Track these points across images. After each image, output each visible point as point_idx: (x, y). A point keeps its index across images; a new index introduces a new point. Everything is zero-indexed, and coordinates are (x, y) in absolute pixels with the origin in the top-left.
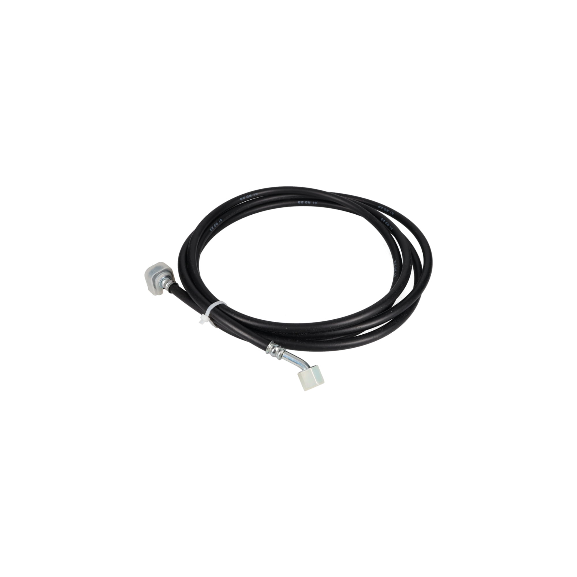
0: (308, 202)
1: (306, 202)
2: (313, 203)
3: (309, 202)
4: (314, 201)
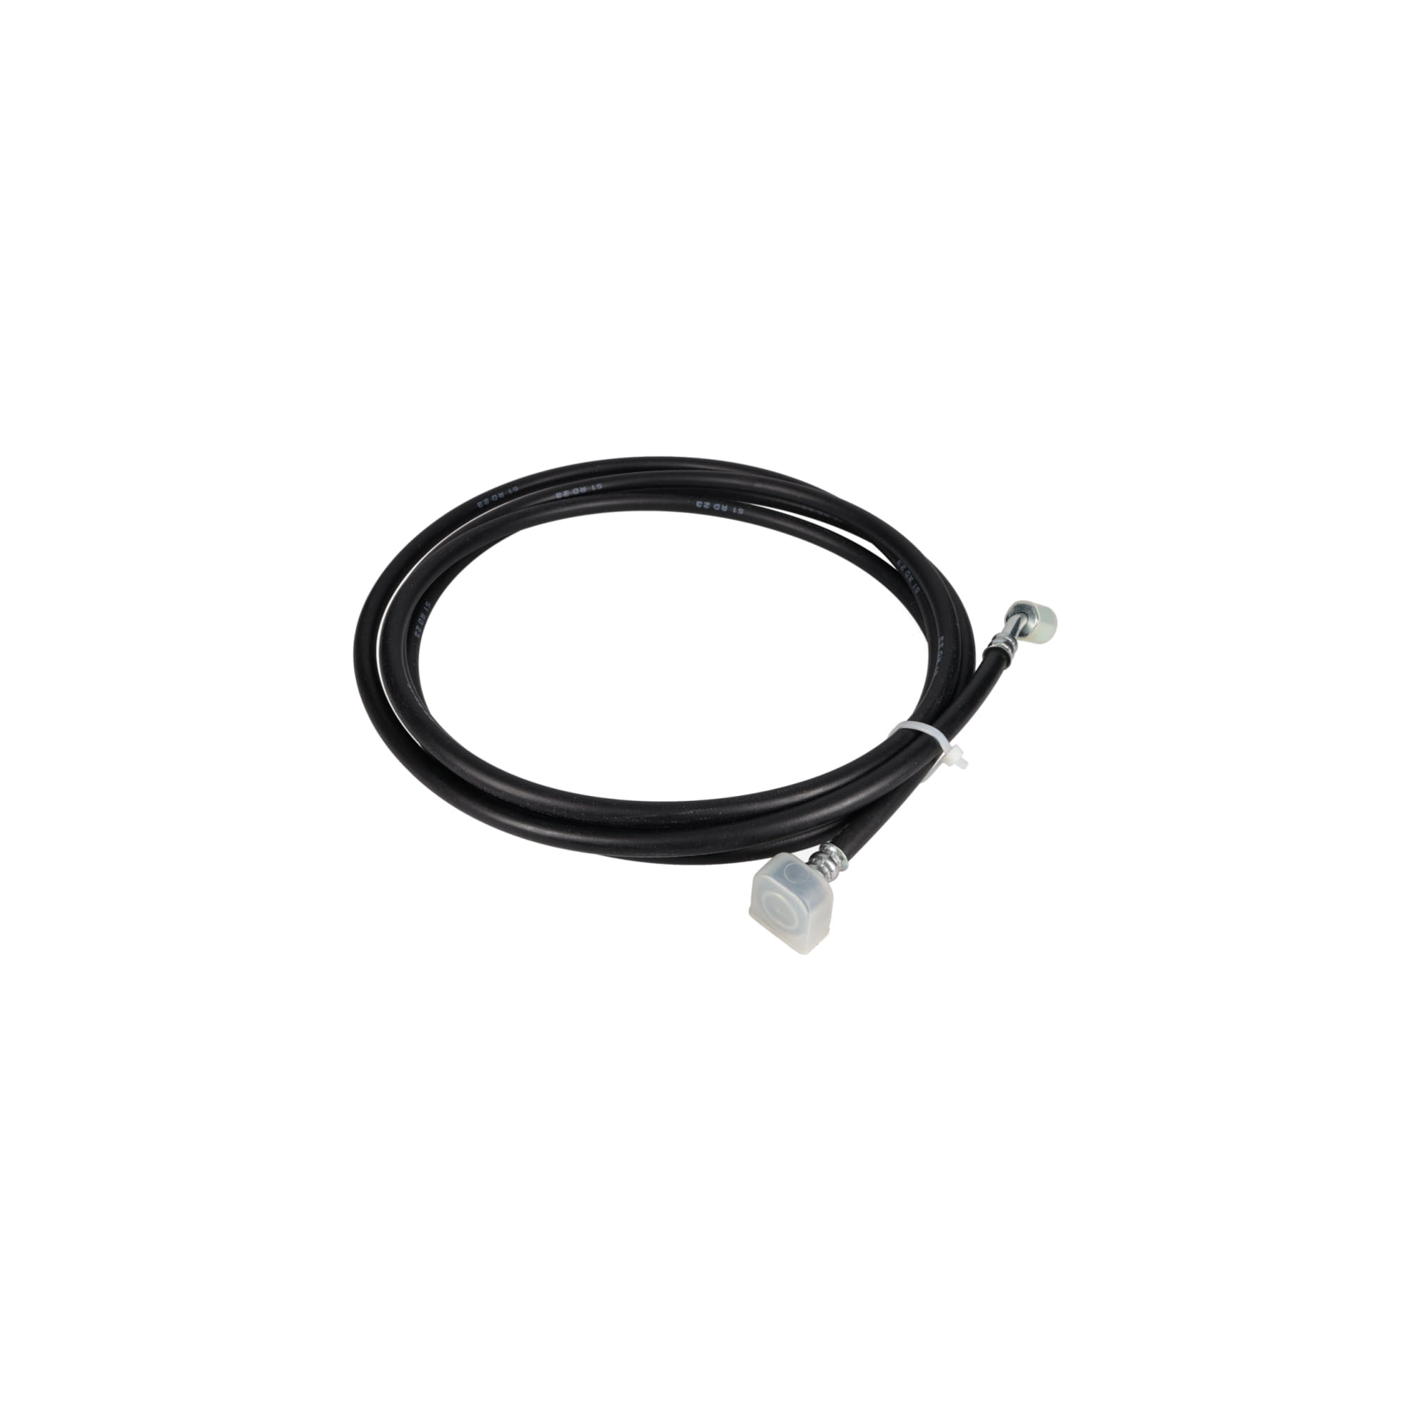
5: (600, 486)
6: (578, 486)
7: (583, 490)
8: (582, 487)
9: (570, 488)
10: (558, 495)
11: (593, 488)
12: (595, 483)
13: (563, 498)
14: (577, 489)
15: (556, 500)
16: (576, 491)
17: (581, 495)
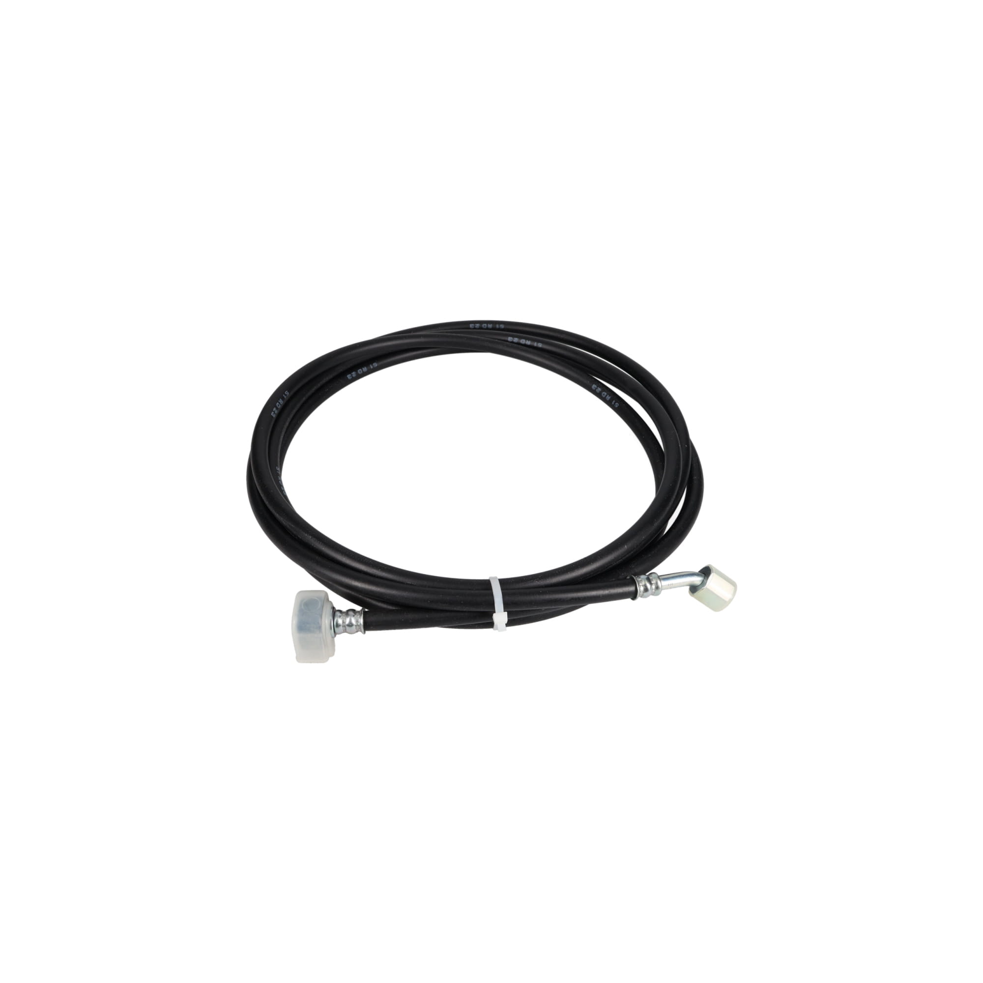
0: (362, 370)
1: (360, 371)
2: (372, 367)
3: (365, 369)
4: (372, 364)
5: (540, 345)
6: (526, 339)
7: (528, 343)
8: (529, 340)
9: (520, 338)
10: (510, 339)
11: (535, 344)
12: (538, 341)
13: (512, 342)
14: (524, 340)
15: (507, 341)
16: (523, 341)
17: (525, 345)
